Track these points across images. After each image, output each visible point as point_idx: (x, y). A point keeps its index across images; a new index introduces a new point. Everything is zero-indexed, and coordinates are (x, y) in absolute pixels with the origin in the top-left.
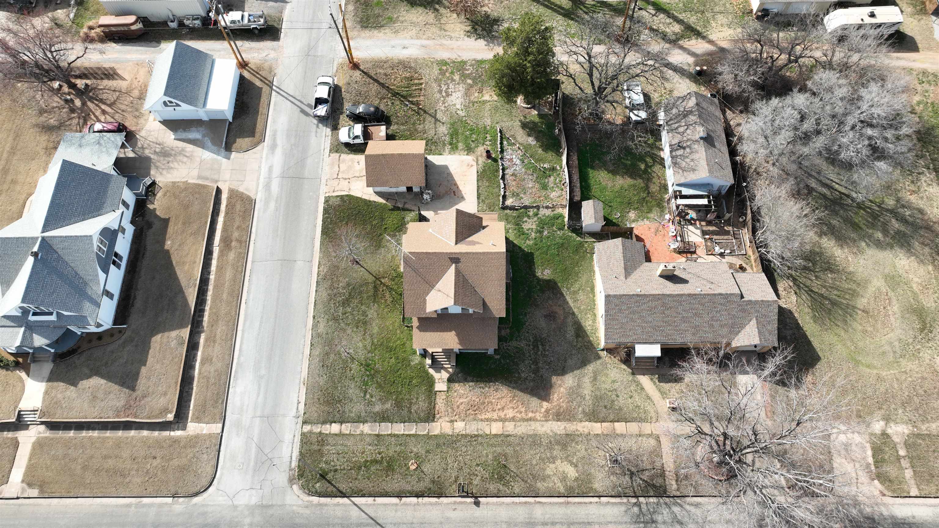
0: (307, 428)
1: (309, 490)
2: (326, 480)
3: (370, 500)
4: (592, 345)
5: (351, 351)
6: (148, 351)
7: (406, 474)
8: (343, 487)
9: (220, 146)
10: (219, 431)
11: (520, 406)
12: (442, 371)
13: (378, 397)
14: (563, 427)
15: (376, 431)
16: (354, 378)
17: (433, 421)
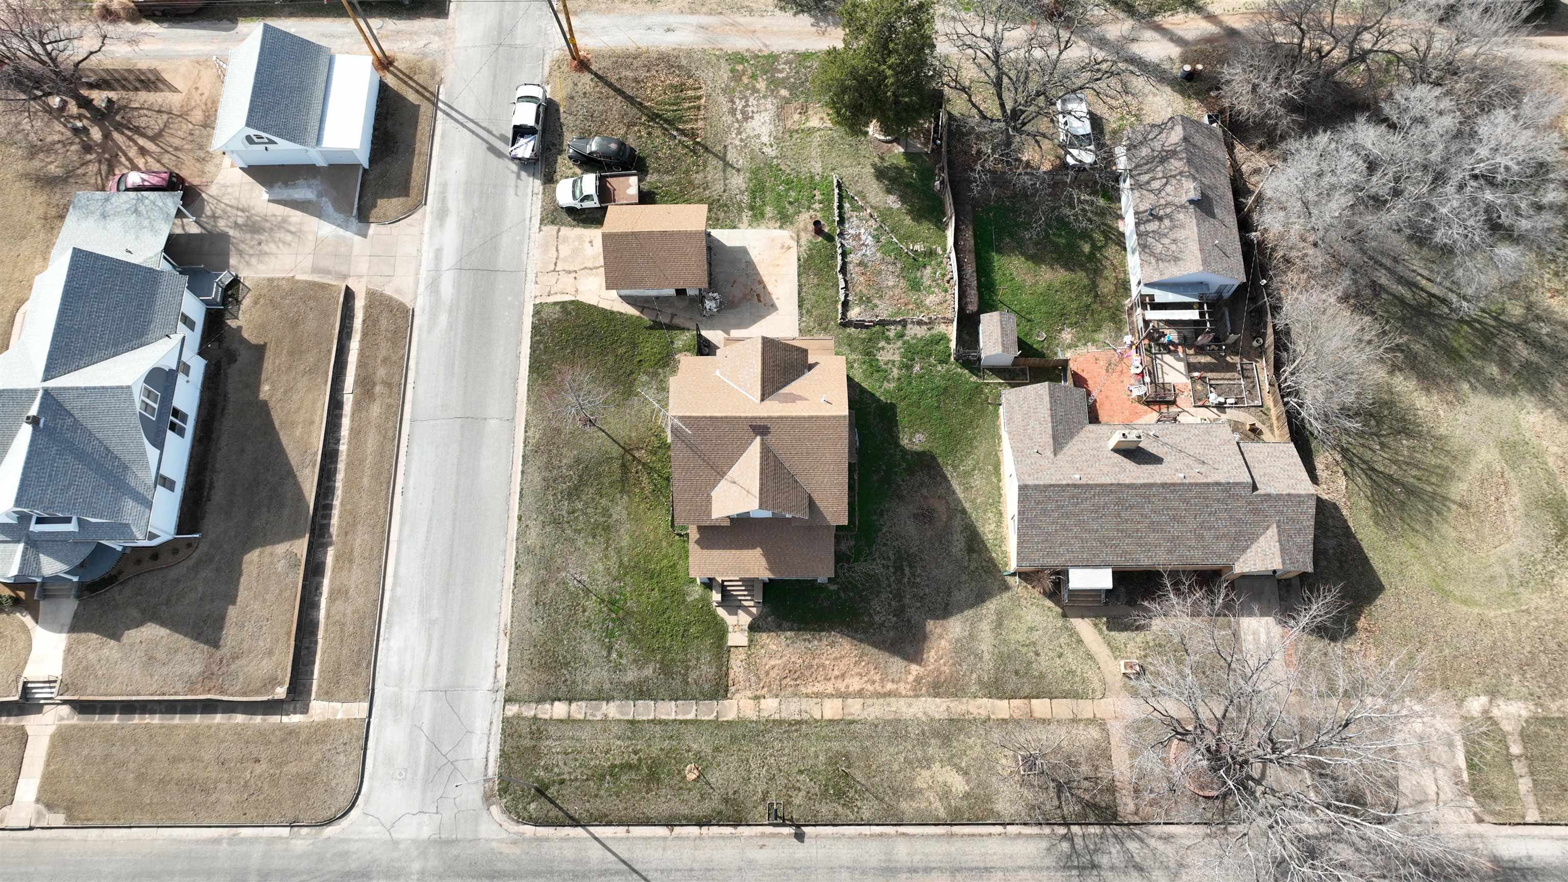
0: (512, 710)
1: (518, 814)
2: (546, 797)
3: (621, 831)
4: (995, 565)
5: (584, 577)
6: (238, 579)
7: (681, 788)
8: (575, 809)
9: (347, 212)
10: (365, 715)
11: (873, 672)
12: (740, 611)
13: (631, 658)
14: (944, 707)
15: (628, 714)
16: (590, 625)
17: (725, 697)
